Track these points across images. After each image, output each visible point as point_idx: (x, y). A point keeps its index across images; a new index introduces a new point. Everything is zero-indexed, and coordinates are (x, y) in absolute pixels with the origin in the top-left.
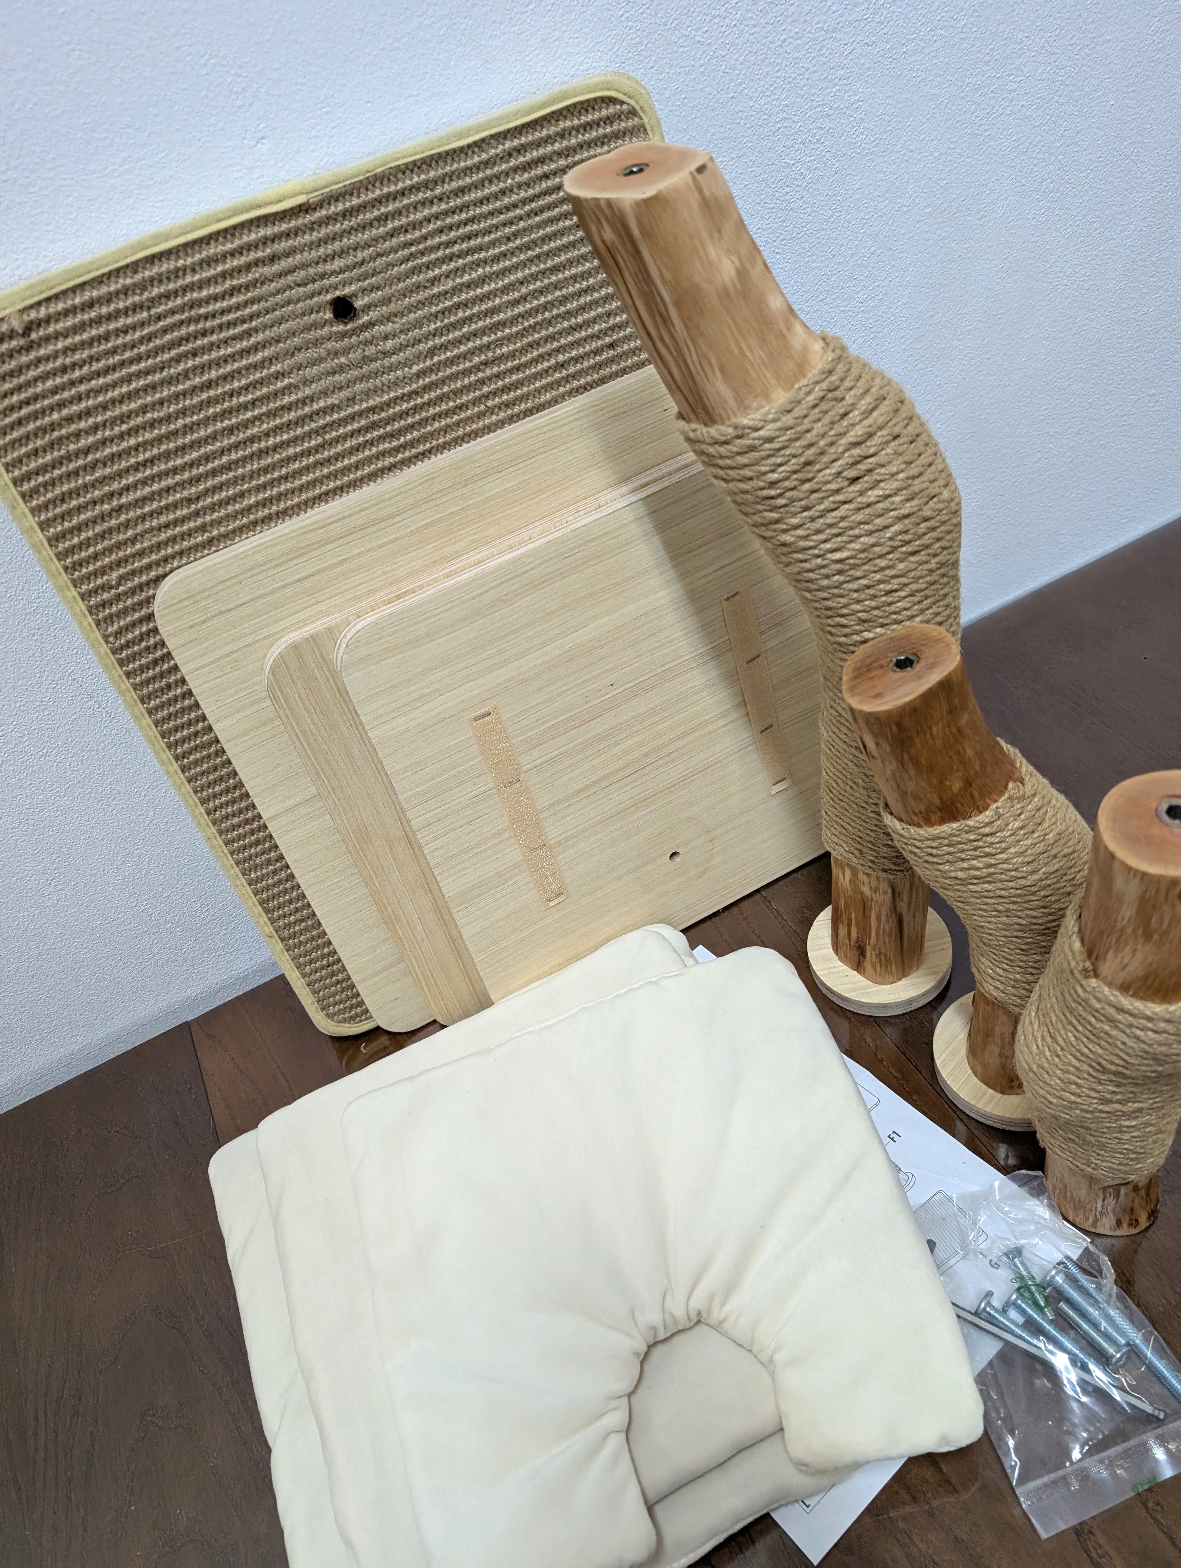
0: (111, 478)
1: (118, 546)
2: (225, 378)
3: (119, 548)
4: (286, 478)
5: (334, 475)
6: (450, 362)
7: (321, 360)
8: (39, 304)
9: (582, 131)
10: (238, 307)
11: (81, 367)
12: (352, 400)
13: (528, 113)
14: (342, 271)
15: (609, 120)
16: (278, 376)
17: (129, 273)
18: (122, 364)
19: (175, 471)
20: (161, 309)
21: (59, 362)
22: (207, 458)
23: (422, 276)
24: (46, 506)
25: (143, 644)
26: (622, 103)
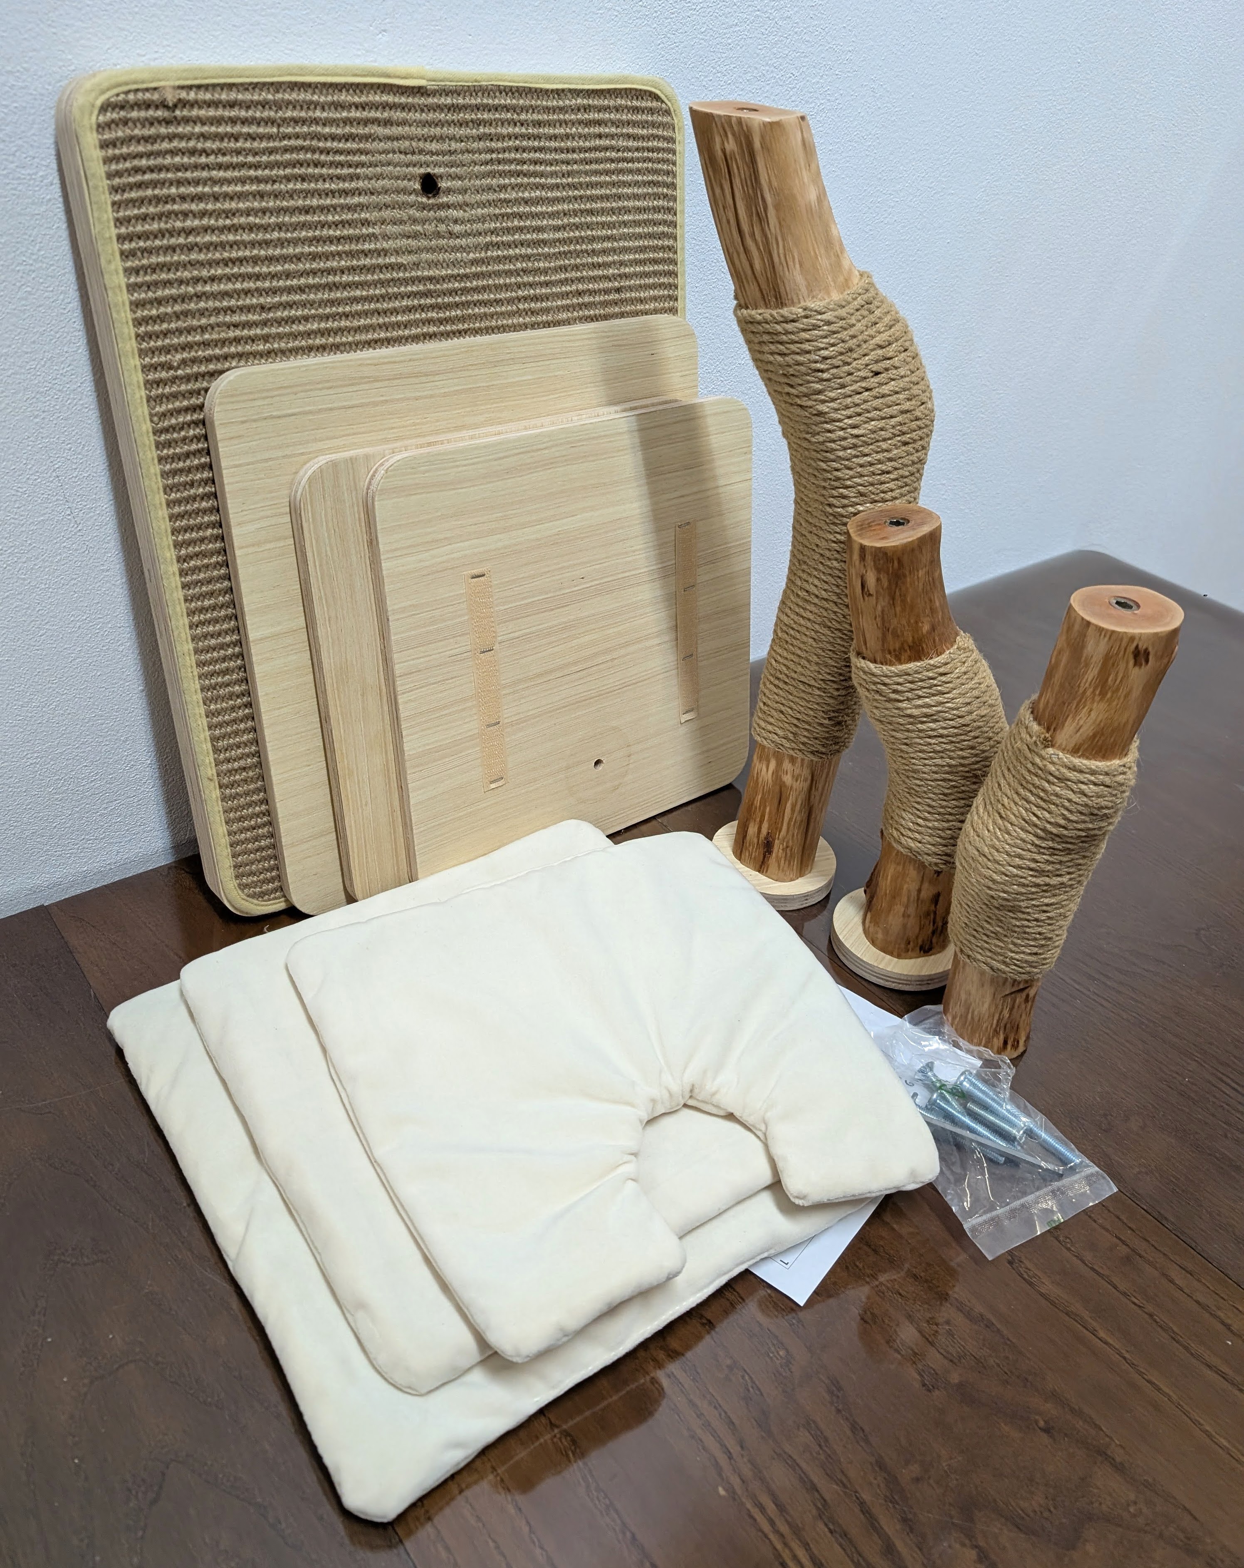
0: (202, 264)
1: (189, 330)
2: (322, 209)
3: (189, 332)
4: (346, 315)
5: (386, 327)
6: (499, 260)
7: (402, 222)
8: (190, 87)
9: (631, 111)
10: (350, 152)
11: (208, 155)
12: (417, 265)
13: (599, 83)
14: (437, 153)
15: (651, 111)
16: (366, 223)
17: (272, 90)
18: (242, 165)
19: (258, 277)
20: (289, 130)
21: (192, 144)
22: (288, 275)
23: (495, 180)
24: (138, 271)
26: (663, 102)
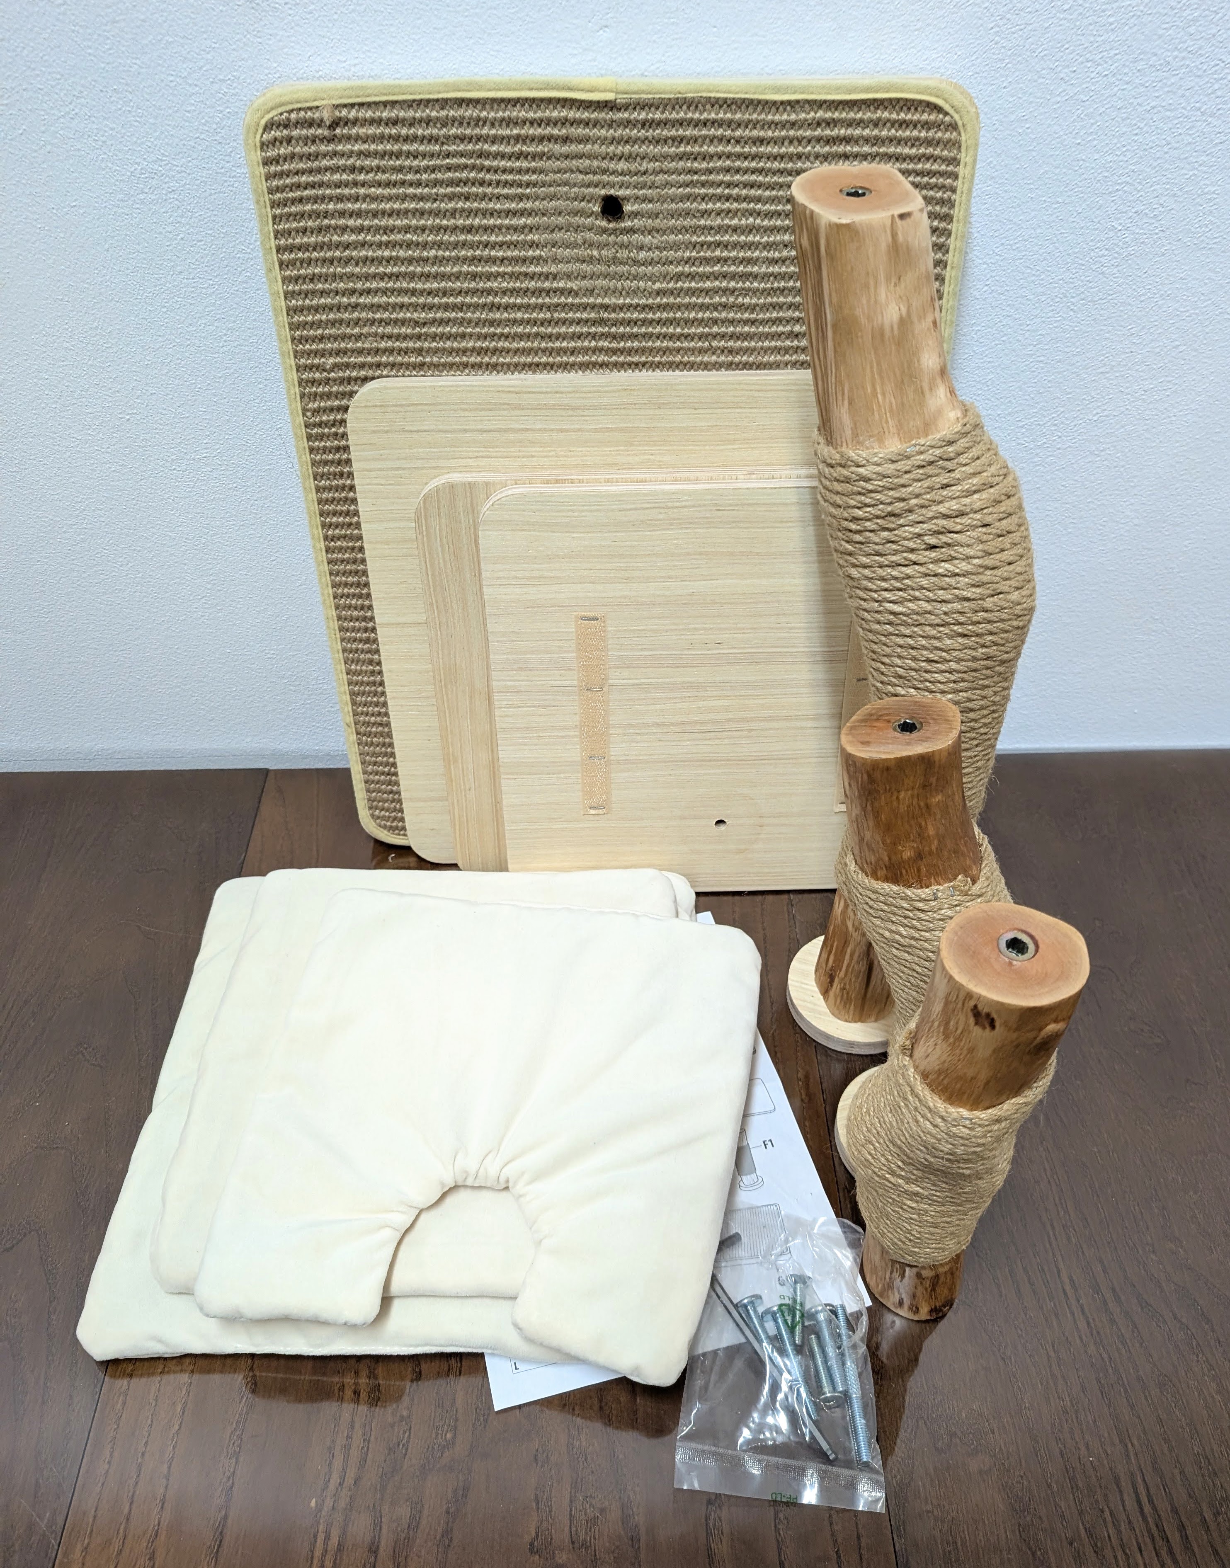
0: (359, 277)
1: (343, 337)
2: (486, 229)
3: (343, 339)
4: (506, 337)
5: (550, 352)
6: (691, 292)
7: (576, 245)
8: (353, 105)
9: (897, 125)
10: (520, 171)
11: (368, 172)
12: (590, 292)
13: (850, 92)
14: (623, 173)
15: (927, 125)
16: (532, 245)
17: (437, 107)
18: (403, 183)
19: (414, 292)
20: (453, 148)
21: (351, 162)
22: (445, 293)
23: (695, 205)
24: (296, 279)
25: (333, 430)
26: (946, 114)
